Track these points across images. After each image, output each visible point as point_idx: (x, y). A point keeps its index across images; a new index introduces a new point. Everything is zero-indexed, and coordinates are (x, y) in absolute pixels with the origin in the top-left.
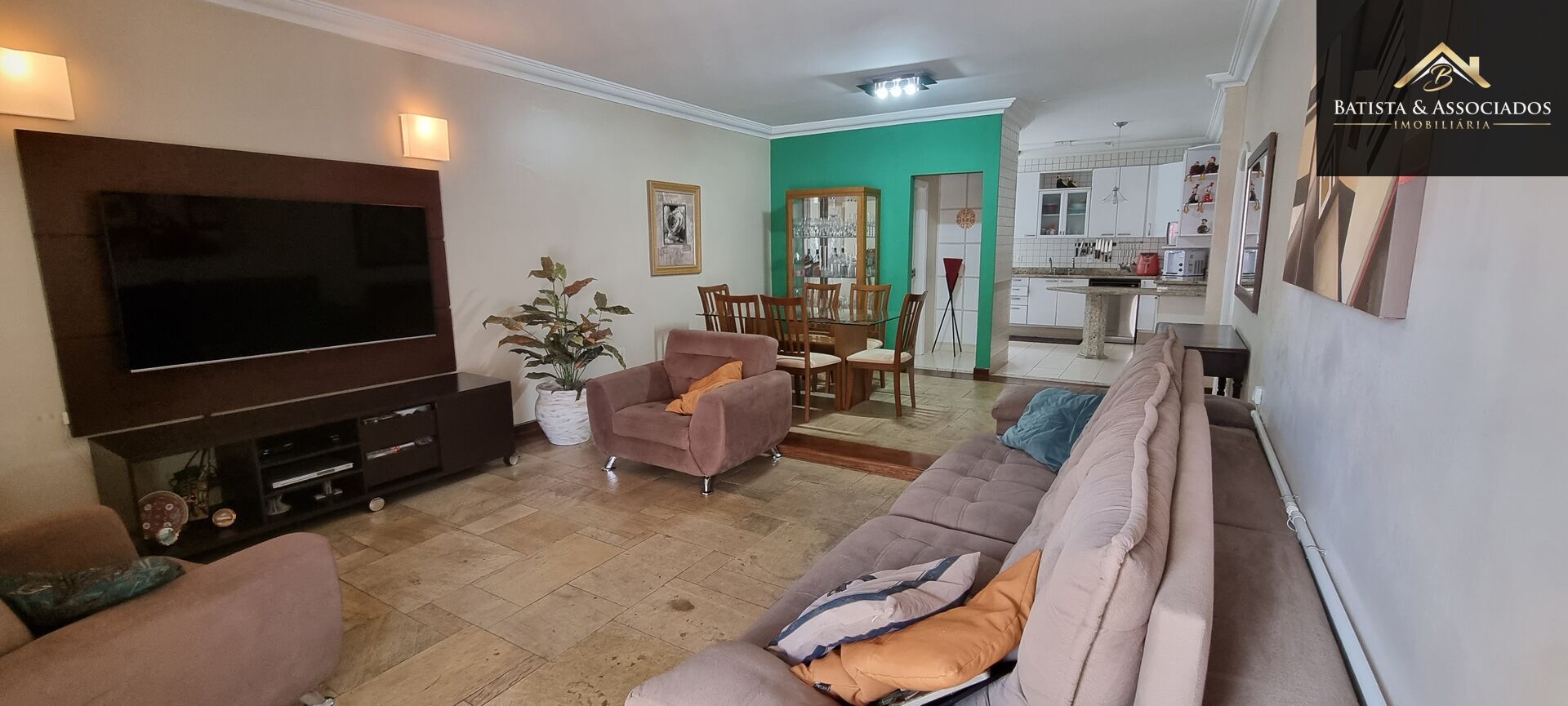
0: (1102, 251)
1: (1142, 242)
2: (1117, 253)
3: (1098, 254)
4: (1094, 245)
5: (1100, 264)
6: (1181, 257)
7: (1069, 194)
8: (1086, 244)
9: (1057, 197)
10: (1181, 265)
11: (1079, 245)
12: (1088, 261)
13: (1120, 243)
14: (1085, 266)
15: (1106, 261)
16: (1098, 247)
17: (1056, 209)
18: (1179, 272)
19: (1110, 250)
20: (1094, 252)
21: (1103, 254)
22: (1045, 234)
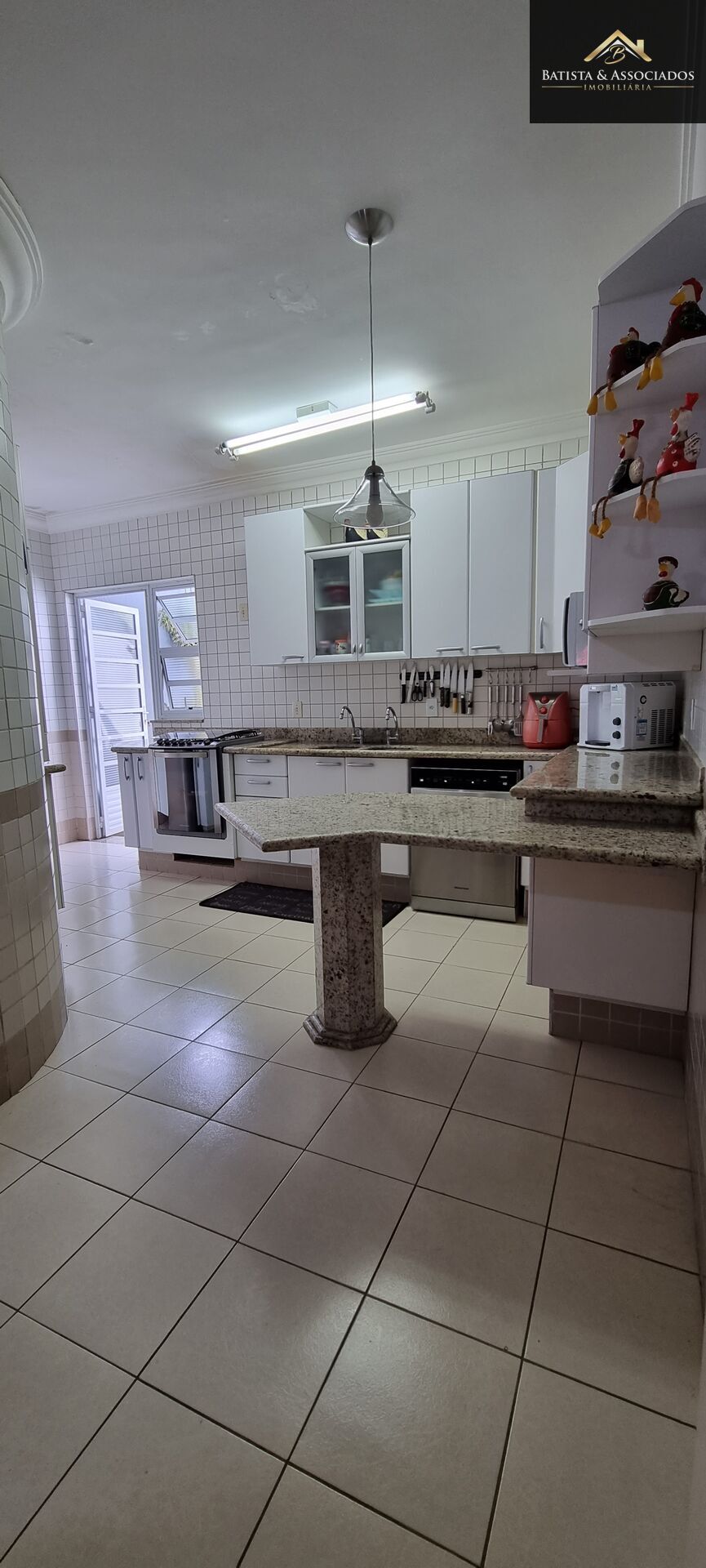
0: (453, 689)
1: (536, 668)
2: (483, 695)
3: (446, 698)
4: (437, 675)
5: (450, 719)
6: (617, 699)
7: (366, 556)
8: (421, 675)
9: (341, 564)
10: (617, 722)
11: (408, 678)
12: (428, 713)
13: (490, 669)
14: (423, 724)
15: (464, 712)
16: (444, 682)
17: (343, 595)
18: (613, 741)
19: (470, 687)
20: (438, 692)
21: (456, 695)
22: (328, 652)
